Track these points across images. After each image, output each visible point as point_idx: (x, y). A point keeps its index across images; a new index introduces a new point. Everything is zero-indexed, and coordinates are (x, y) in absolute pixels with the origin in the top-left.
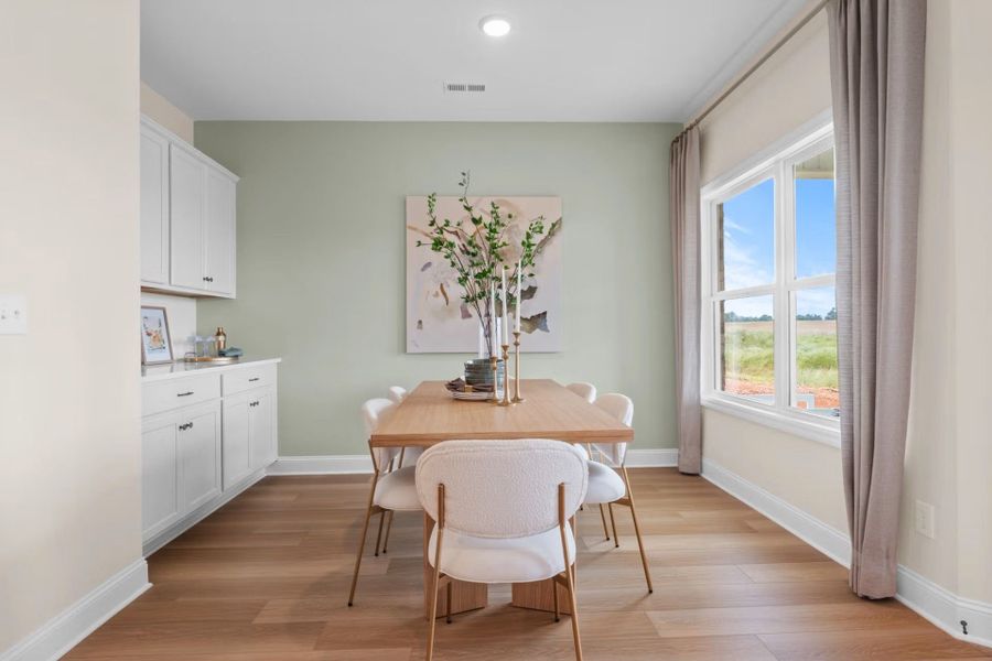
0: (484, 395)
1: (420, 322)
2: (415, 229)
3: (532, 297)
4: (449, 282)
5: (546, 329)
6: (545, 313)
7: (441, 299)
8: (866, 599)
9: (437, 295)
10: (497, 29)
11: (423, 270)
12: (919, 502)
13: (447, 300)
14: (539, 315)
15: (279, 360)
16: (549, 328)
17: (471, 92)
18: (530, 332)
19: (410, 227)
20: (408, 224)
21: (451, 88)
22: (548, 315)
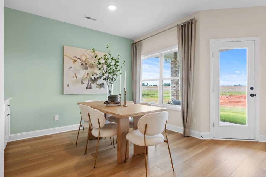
0: (117, 105)
1: (68, 85)
2: (67, 56)
3: (100, 79)
4: (77, 73)
5: (104, 88)
6: (104, 83)
7: (75, 78)
8: (186, 137)
9: (74, 77)
10: (112, 8)
11: (69, 69)
12: (193, 118)
13: (77, 79)
14: (102, 84)
15: (11, 98)
16: (105, 87)
17: (92, 20)
18: (100, 88)
19: (65, 56)
20: (64, 54)
21: (87, 17)
22: (105, 84)
